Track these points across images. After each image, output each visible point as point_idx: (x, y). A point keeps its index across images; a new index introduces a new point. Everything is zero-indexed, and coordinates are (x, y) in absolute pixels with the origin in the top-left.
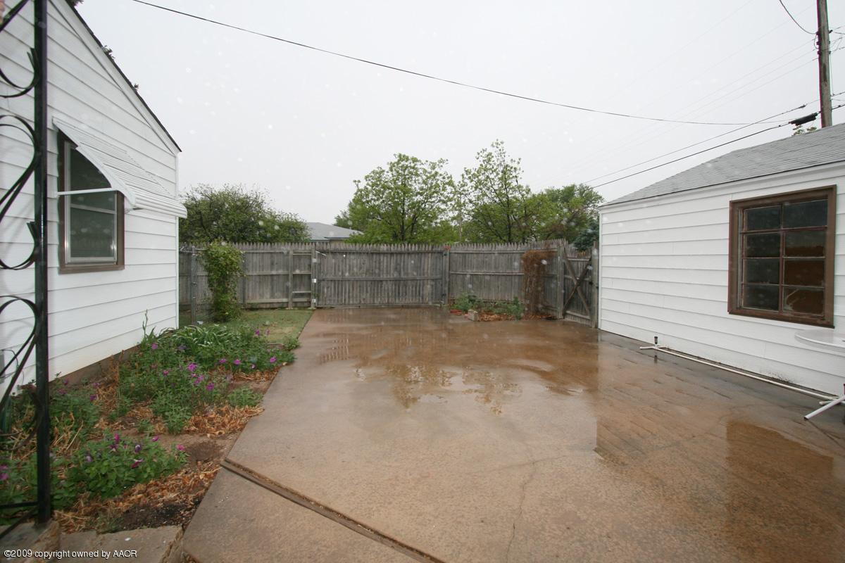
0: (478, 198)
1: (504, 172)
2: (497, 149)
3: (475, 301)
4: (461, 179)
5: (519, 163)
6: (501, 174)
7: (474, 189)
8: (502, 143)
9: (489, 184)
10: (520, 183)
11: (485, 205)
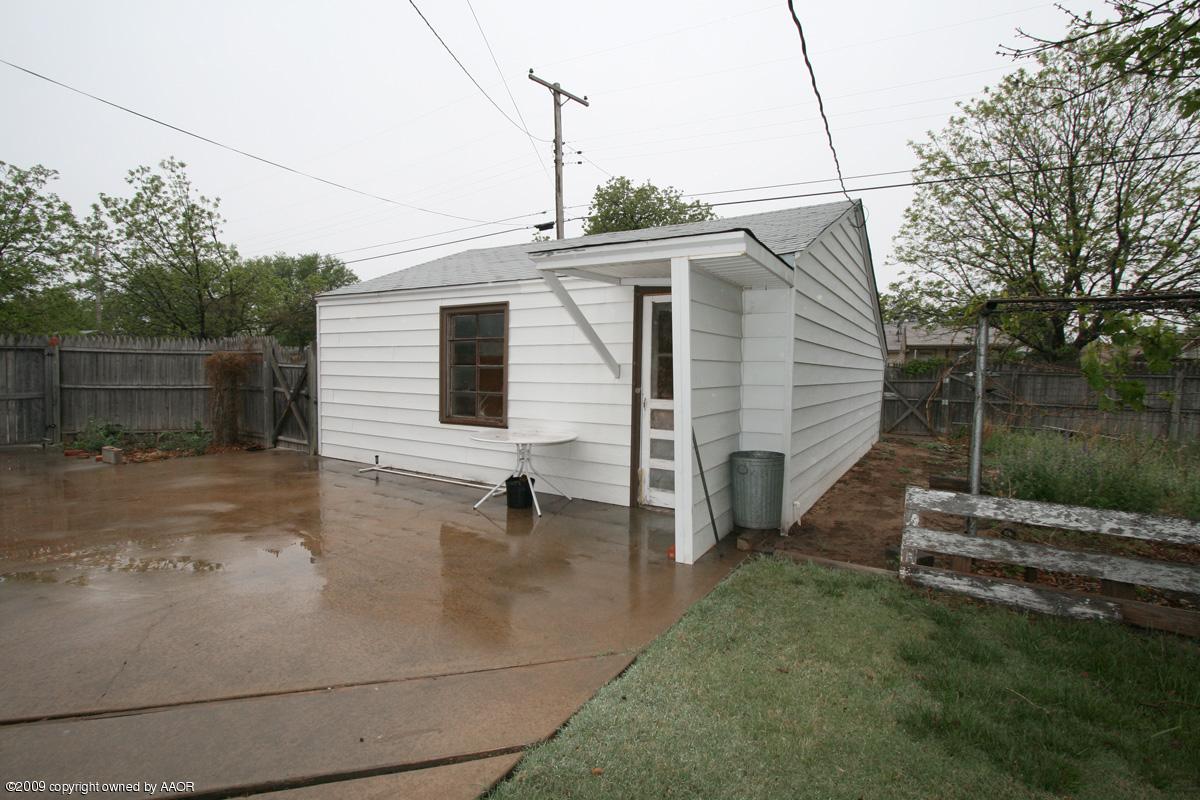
0: (135, 254)
1: (188, 218)
2: (173, 175)
3: (118, 432)
4: (91, 212)
5: (216, 205)
6: (182, 218)
7: (124, 236)
8: (183, 165)
9: (158, 232)
10: (220, 239)
11: (150, 267)
